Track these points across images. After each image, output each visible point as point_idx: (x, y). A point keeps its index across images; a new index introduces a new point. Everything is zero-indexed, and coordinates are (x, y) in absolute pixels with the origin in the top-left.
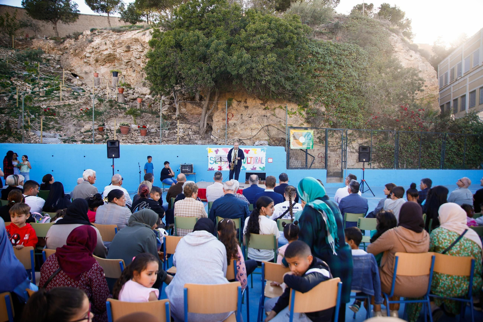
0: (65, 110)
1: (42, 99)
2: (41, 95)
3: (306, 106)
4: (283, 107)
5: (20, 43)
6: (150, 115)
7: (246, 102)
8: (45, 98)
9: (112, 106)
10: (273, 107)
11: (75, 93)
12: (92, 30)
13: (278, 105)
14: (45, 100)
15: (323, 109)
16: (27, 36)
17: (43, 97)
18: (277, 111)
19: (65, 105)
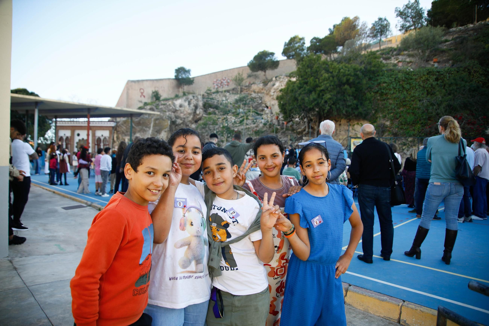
0: (246, 131)
1: (238, 125)
2: (238, 123)
3: (375, 122)
4: (359, 123)
5: (245, 88)
6: (290, 132)
7: (340, 122)
8: (239, 124)
9: (270, 127)
10: (353, 124)
11: (255, 121)
12: (276, 77)
13: (356, 122)
14: (239, 126)
15: (388, 123)
16: (250, 83)
17: (238, 124)
18: (356, 126)
19: (246, 128)
